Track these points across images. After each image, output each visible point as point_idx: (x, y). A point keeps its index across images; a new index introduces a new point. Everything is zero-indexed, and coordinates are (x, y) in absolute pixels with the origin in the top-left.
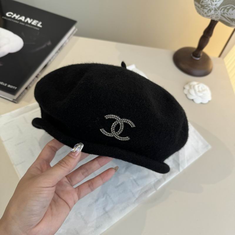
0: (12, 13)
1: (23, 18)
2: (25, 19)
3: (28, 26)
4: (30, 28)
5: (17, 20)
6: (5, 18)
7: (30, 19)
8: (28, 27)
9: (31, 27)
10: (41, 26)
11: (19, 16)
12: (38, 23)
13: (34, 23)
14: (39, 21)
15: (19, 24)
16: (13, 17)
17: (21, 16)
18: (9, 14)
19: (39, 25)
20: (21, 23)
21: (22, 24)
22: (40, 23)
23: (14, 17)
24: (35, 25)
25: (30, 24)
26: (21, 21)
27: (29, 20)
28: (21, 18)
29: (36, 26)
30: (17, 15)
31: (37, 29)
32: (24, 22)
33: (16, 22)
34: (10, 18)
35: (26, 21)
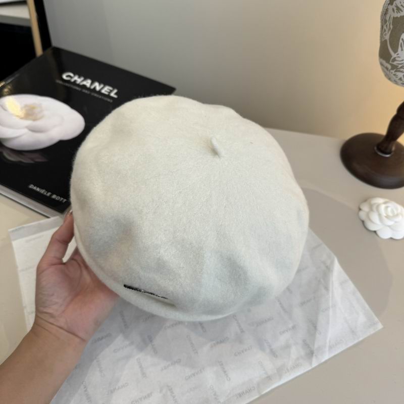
0: (72, 75)
1: (88, 83)
2: (92, 84)
3: (96, 95)
4: (98, 98)
5: (78, 85)
6: (60, 82)
7: (100, 84)
8: (95, 97)
9: (100, 97)
10: (115, 96)
11: (82, 79)
12: (111, 91)
13: (106, 91)
14: (114, 87)
15: (81, 92)
16: (73, 80)
17: (85, 79)
18: (67, 76)
19: (112, 95)
20: (84, 91)
21: (86, 92)
22: (115, 91)
23: (75, 81)
24: (107, 93)
25: (99, 92)
26: (84, 87)
27: (97, 86)
28: (85, 83)
29: (108, 96)
30: (79, 77)
31: (109, 100)
32: (89, 89)
33: (77, 88)
34: (68, 82)
35: (92, 87)
